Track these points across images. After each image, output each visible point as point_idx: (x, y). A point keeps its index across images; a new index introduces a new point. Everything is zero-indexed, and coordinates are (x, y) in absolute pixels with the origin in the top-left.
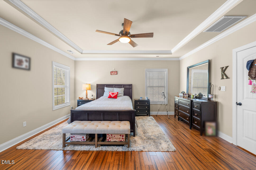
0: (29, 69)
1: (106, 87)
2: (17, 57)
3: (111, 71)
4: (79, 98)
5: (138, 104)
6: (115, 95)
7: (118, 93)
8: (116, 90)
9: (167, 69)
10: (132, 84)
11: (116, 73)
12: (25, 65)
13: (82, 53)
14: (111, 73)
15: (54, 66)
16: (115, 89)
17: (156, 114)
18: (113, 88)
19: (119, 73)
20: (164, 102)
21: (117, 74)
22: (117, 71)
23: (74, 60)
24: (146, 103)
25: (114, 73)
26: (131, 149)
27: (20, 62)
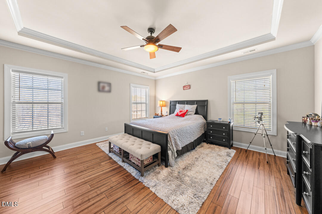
0: (109, 91)
1: (178, 104)
2: (101, 85)
3: (184, 86)
4: (156, 114)
5: (211, 127)
6: (183, 113)
7: (187, 110)
8: (187, 107)
9: (276, 70)
10: (207, 100)
11: (189, 87)
12: (107, 88)
13: (154, 72)
14: (183, 88)
15: (132, 87)
16: (186, 105)
17: (247, 149)
18: (184, 105)
19: (192, 87)
20: (260, 129)
21: (190, 89)
22: (190, 84)
23: (154, 79)
24: (224, 128)
25: (187, 87)
26: (141, 179)
27: (104, 87)
